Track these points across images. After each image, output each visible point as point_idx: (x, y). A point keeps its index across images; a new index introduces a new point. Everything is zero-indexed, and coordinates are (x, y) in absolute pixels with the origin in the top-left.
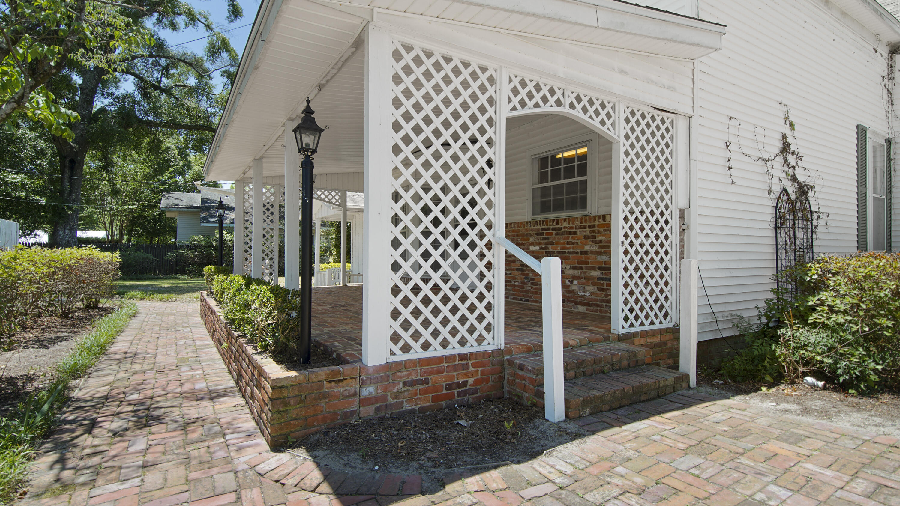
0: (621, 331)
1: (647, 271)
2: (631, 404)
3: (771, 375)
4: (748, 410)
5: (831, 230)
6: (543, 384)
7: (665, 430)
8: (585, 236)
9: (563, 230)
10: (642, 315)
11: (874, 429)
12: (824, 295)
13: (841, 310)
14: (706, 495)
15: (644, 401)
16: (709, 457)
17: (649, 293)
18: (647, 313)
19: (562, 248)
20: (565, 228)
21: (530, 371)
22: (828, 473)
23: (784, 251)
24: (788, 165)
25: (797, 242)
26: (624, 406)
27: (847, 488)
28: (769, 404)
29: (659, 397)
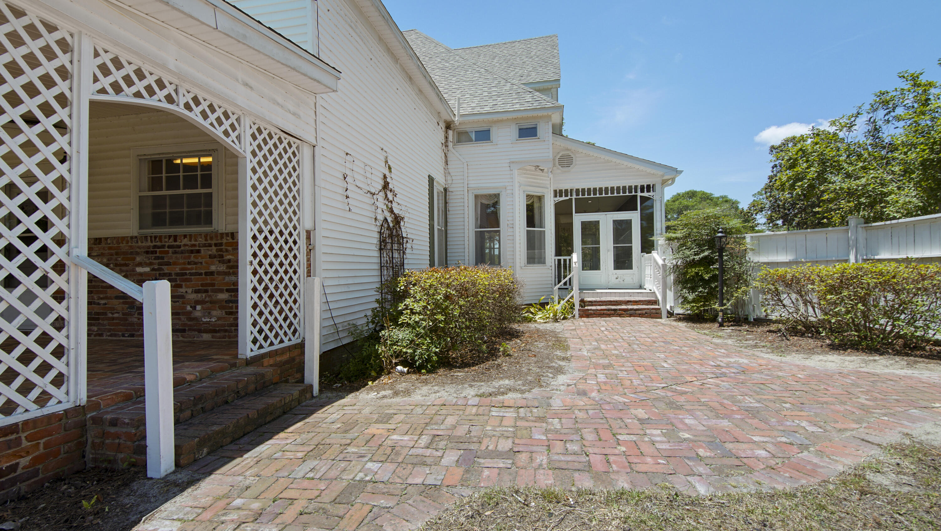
0: (249, 354)
1: (277, 291)
2: (256, 429)
3: (375, 370)
4: (357, 404)
5: (414, 252)
6: (146, 437)
7: (287, 444)
8: (210, 255)
9: (182, 248)
10: (271, 335)
11: (434, 395)
12: (408, 301)
13: (418, 311)
14: (317, 493)
15: (269, 422)
16: (323, 457)
17: (278, 312)
18: (277, 332)
19: (181, 269)
20: (185, 245)
21: (128, 424)
22: (406, 438)
23: (385, 268)
24: (388, 199)
25: (394, 261)
26: (248, 433)
27: (416, 445)
28: (373, 395)
29: (284, 413)
